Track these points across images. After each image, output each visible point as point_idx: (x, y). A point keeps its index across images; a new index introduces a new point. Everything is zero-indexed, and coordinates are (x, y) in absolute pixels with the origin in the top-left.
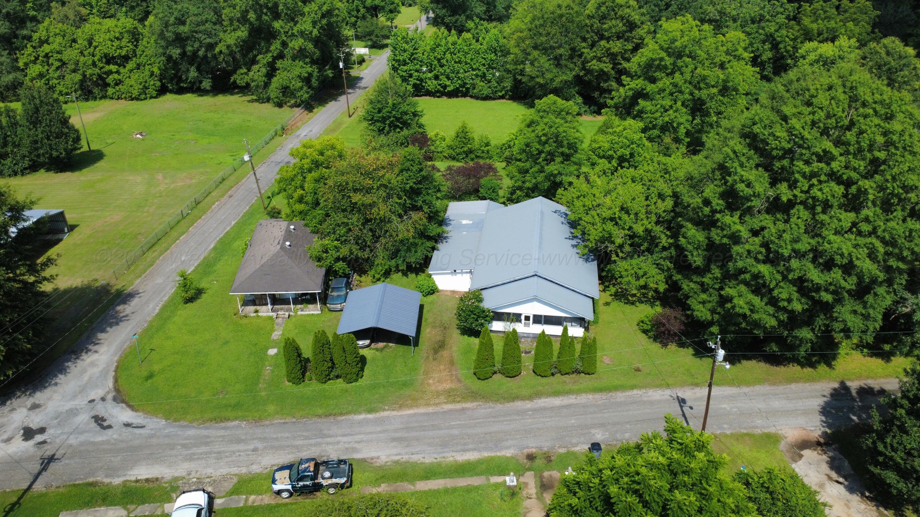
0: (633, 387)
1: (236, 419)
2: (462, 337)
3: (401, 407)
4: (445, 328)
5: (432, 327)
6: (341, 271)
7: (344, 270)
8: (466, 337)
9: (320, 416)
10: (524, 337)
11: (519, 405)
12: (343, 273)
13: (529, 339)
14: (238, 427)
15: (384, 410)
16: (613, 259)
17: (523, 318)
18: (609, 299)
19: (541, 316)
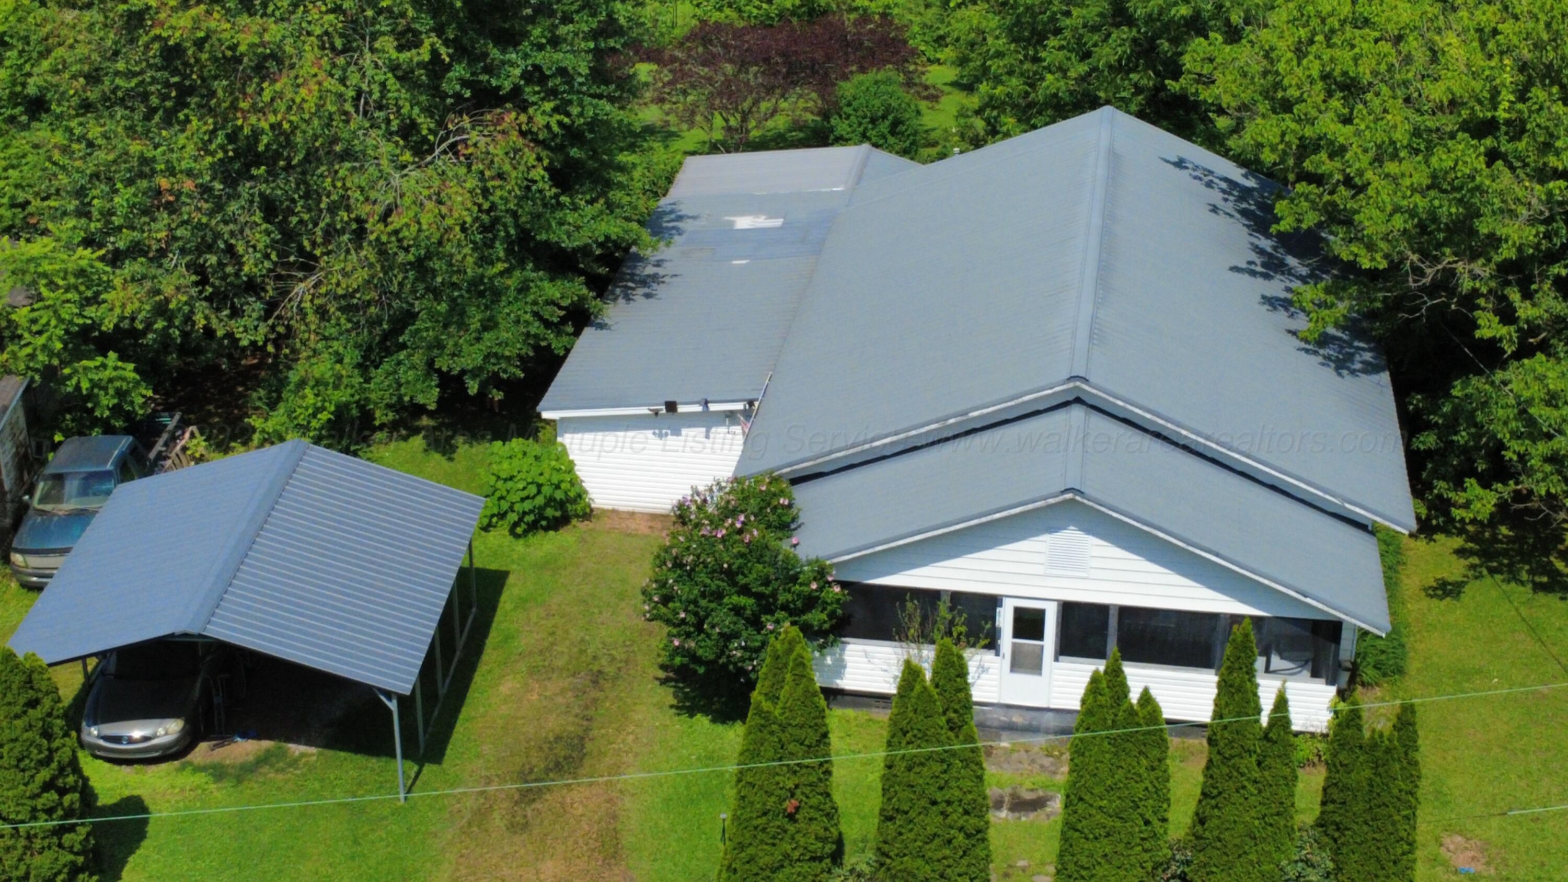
2: (680, 724)
4: (597, 678)
5: (533, 671)
6: (107, 401)
7: (120, 393)
8: (702, 721)
10: (1011, 728)
12: (116, 410)
13: (1040, 741)
16: (1484, 333)
17: (1005, 620)
18: (1455, 569)
19: (1103, 609)
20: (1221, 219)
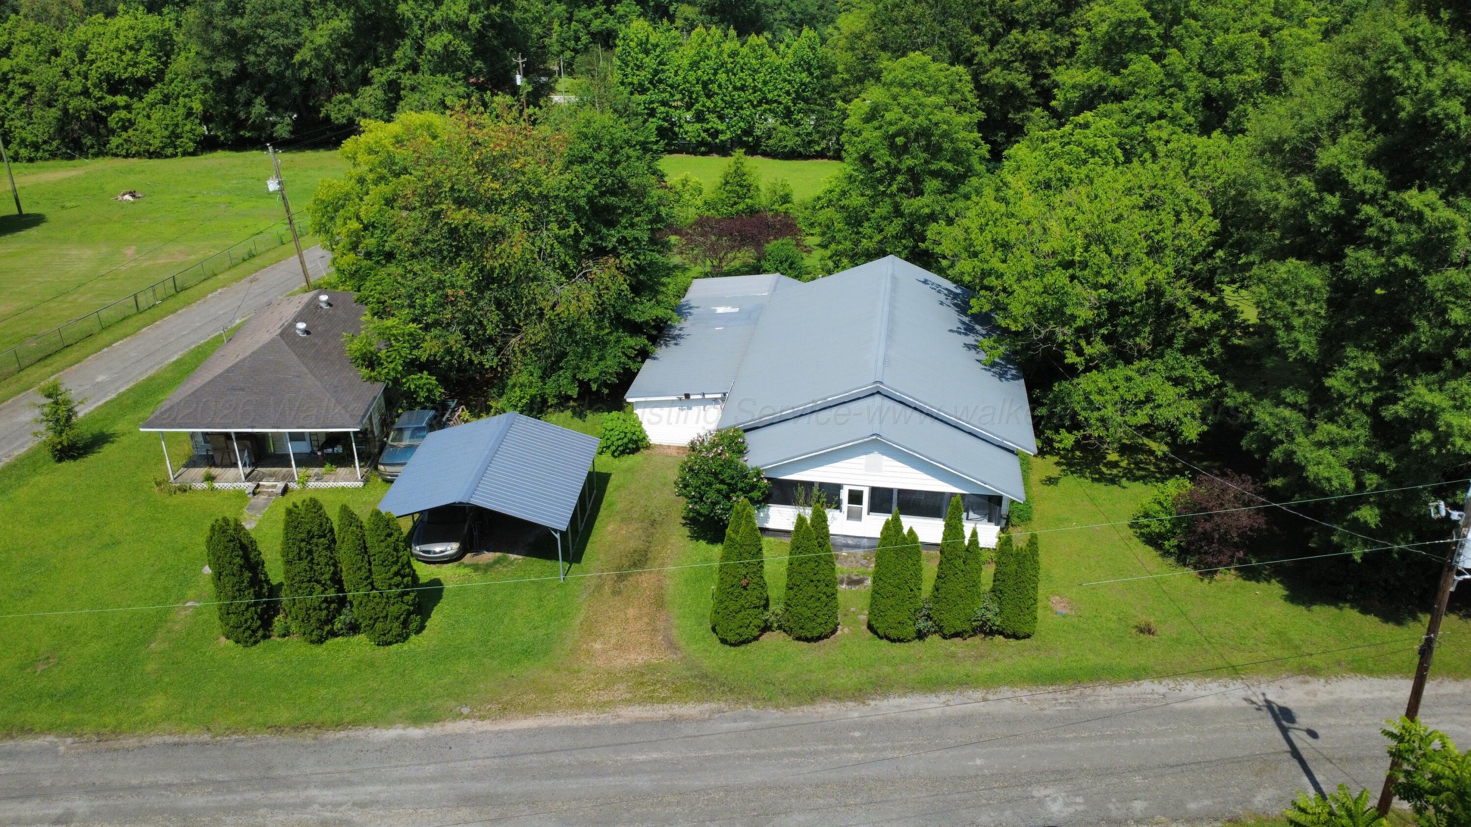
0: (1137, 675)
1: (50, 729)
2: (692, 545)
3: (505, 710)
4: (653, 523)
5: (623, 520)
6: (423, 394)
7: (429, 390)
8: (703, 543)
9: (278, 729)
10: (848, 546)
11: (827, 709)
12: (427, 398)
13: (860, 552)
14: (52, 750)
15: (460, 716)
16: (1069, 361)
17: (844, 495)
18: (1055, 472)
19: (890, 491)
20: (945, 308)
